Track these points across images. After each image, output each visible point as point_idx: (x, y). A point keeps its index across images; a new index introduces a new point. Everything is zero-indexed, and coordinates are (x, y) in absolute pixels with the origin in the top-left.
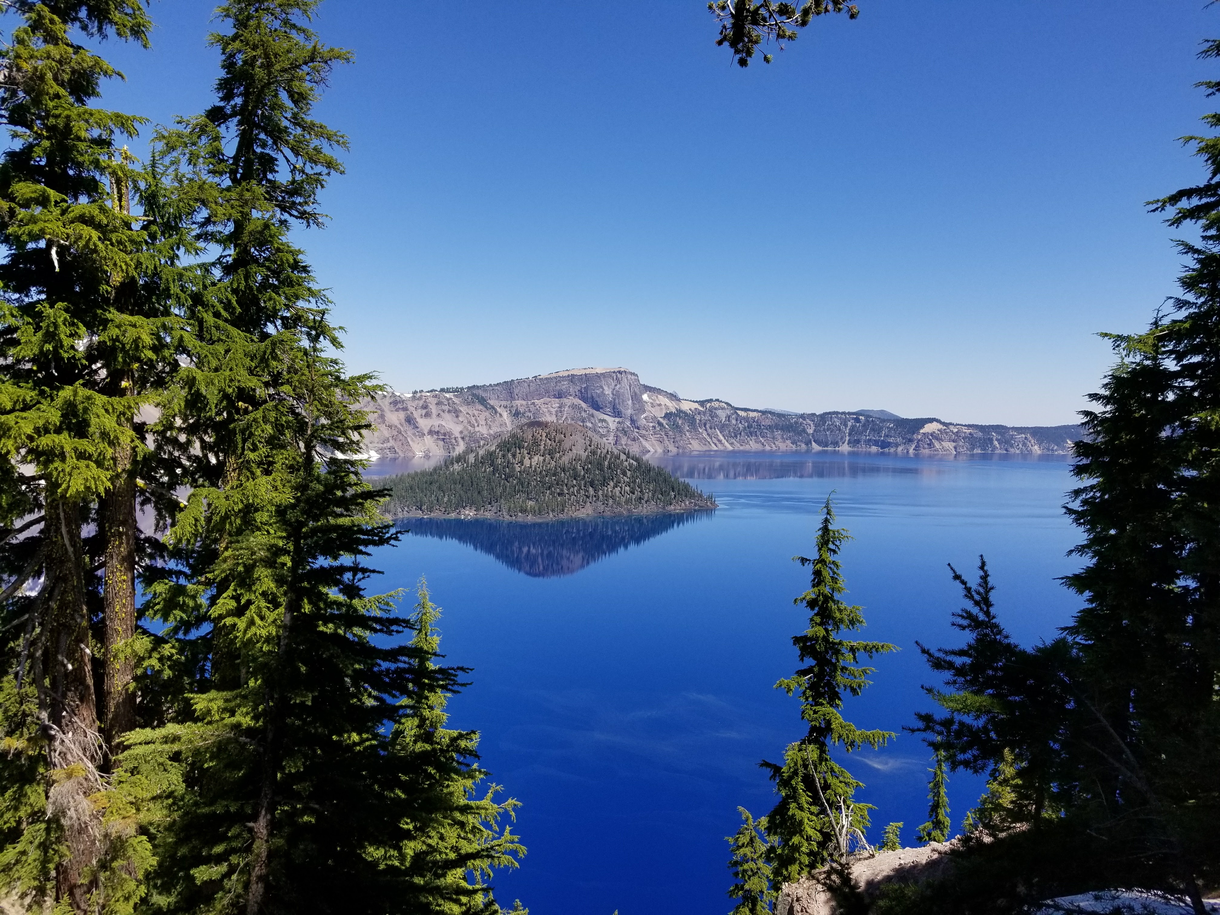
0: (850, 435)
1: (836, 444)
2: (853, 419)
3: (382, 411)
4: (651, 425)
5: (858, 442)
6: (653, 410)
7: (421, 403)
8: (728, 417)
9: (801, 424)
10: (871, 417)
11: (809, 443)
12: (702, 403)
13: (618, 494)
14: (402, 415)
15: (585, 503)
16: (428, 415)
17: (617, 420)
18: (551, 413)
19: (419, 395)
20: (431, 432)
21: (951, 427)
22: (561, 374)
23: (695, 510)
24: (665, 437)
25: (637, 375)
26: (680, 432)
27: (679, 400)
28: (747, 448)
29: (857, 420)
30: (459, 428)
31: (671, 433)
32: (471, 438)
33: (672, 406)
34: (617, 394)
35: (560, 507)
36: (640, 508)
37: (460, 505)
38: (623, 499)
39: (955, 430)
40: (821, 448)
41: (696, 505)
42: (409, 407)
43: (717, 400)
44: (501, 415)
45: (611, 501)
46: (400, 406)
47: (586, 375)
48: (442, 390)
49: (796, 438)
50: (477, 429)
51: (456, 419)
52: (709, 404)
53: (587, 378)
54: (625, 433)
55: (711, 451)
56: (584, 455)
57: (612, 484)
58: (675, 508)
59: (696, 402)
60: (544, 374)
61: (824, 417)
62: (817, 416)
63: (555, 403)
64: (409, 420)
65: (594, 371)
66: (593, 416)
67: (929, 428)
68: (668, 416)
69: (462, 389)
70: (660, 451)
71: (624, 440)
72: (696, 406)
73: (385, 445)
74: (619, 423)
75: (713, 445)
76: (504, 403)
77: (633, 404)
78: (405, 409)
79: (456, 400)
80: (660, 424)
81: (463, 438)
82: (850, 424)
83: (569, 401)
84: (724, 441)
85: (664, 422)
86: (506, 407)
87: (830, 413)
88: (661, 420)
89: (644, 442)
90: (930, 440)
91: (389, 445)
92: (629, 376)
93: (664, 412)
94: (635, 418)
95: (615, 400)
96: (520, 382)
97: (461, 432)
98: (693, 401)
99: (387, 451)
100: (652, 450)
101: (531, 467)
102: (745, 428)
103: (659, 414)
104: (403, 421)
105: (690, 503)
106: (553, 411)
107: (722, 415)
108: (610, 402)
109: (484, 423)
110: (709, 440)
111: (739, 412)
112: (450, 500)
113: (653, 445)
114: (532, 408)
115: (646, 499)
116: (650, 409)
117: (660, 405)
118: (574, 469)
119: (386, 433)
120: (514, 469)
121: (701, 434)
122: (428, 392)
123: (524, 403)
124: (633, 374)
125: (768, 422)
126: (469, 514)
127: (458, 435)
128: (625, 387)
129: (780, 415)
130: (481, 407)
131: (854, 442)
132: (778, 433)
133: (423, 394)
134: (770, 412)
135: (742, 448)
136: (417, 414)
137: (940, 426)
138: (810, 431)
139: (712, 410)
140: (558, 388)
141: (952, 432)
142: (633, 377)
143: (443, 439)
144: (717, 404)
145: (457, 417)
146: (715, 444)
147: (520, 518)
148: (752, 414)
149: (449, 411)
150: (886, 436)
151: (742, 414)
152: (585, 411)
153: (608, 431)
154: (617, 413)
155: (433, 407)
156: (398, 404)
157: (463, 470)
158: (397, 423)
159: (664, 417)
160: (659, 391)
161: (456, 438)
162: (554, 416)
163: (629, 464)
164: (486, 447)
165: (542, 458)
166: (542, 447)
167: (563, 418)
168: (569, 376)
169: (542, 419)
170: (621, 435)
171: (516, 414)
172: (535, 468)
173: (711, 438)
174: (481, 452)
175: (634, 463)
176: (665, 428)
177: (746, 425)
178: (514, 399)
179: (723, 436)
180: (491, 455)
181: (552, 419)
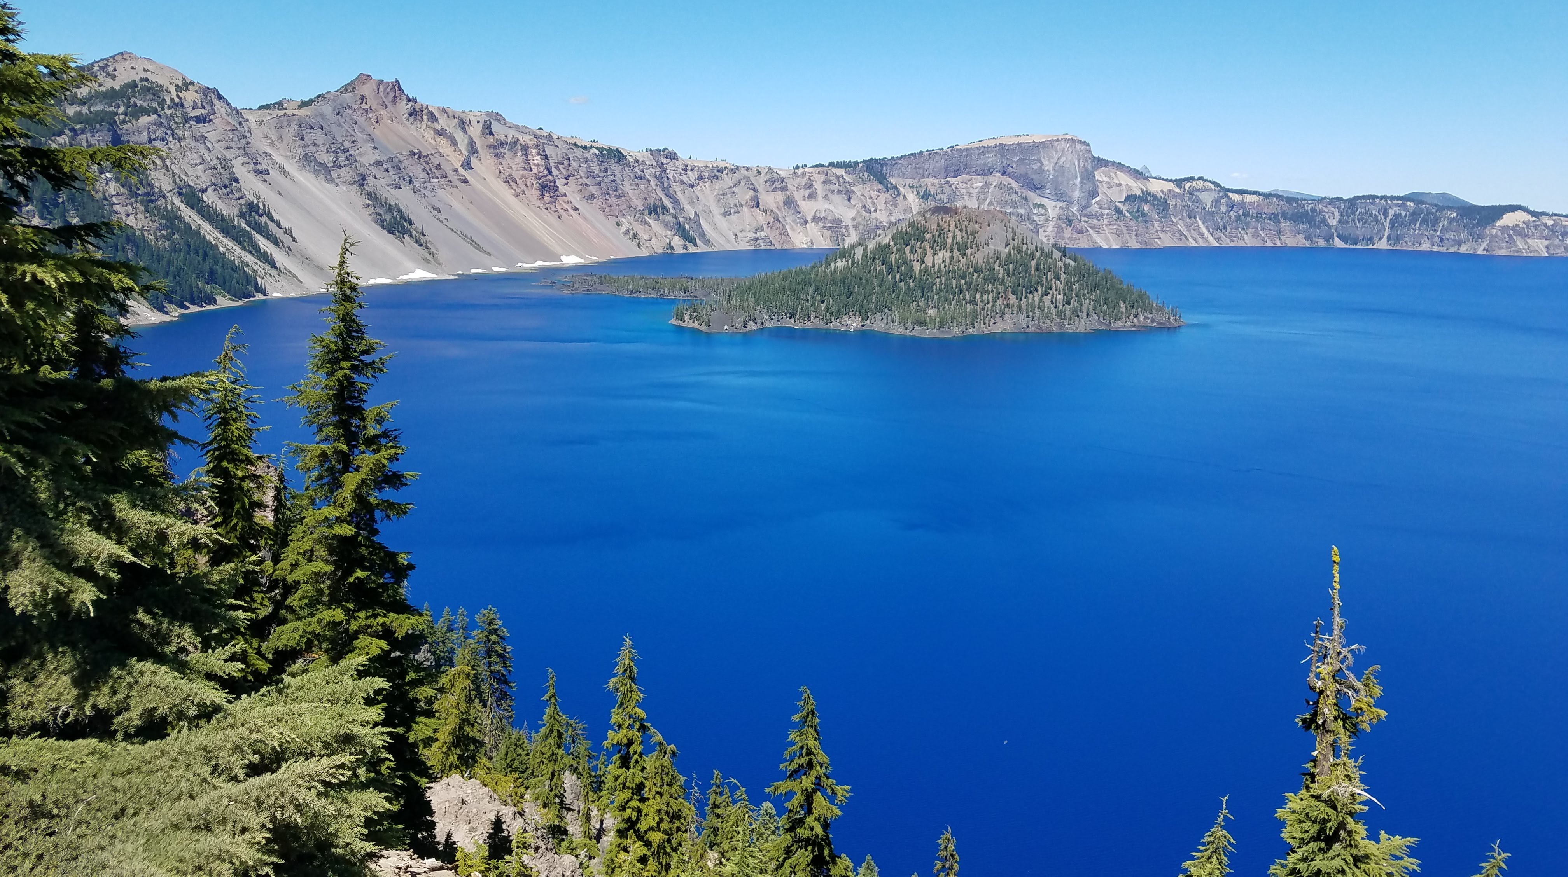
0: (1390, 228)
1: (1369, 240)
2: (1397, 205)
3: (754, 189)
4: (1106, 211)
5: (1403, 237)
6: (1109, 192)
7: (804, 181)
8: (1216, 202)
9: (1320, 211)
10: (1424, 203)
11: (1328, 238)
12: (1179, 183)
14: (780, 196)
16: (812, 196)
17: (1060, 204)
18: (970, 195)
20: (816, 219)
21: (1545, 219)
22: (985, 144)
24: (1124, 229)
25: (1088, 145)
26: (1146, 221)
27: (1146, 179)
28: (1241, 243)
29: (1404, 207)
30: (852, 213)
31: (1132, 223)
32: (867, 228)
33: (1137, 187)
34: (1060, 171)
36: (1077, 323)
37: (841, 313)
39: (1550, 222)
40: (1346, 246)
42: (789, 187)
43: (1202, 178)
44: (905, 197)
46: (778, 185)
47: (1019, 143)
48: (831, 164)
49: (1311, 230)
50: (874, 215)
51: (847, 202)
52: (1188, 185)
53: (1021, 148)
54: (1070, 222)
55: (1187, 248)
56: (1004, 252)
57: (1040, 290)
59: (1172, 181)
60: (963, 144)
61: (1353, 202)
62: (1345, 201)
63: (978, 183)
64: (790, 202)
65: (1031, 138)
66: (1026, 199)
67: (1510, 219)
68: (1130, 199)
69: (857, 163)
70: (1118, 246)
72: (1171, 186)
73: (758, 234)
74: (1062, 208)
75: (1191, 240)
76: (909, 182)
77: (1082, 183)
78: (784, 189)
79: (848, 178)
80: (1118, 211)
81: (855, 227)
82: (1392, 212)
83: (996, 179)
84: (1207, 234)
85: (1124, 209)
86: (912, 187)
87: (1363, 197)
88: (1119, 205)
89: (1096, 235)
90: (1511, 236)
91: (763, 234)
92: (1078, 146)
93: (1125, 195)
94: (1084, 202)
95: (1057, 177)
96: (931, 154)
97: (853, 219)
99: (761, 242)
100: (1106, 246)
102: (1238, 217)
103: (1117, 197)
104: (781, 204)
106: (975, 192)
107: (1207, 199)
108: (1051, 182)
109: (883, 207)
110: (1186, 233)
111: (1232, 195)
112: (828, 306)
113: (1107, 240)
114: (946, 189)
116: (1105, 190)
117: (1119, 185)
118: (991, 269)
119: (761, 218)
120: (911, 268)
121: (1176, 225)
122: (813, 167)
123: (936, 181)
124: (1084, 143)
125: (1272, 209)
126: (852, 324)
127: (849, 222)
128: (1072, 161)
129: (1290, 200)
130: (880, 187)
131: (1396, 239)
132: (1286, 225)
133: (806, 170)
134: (1276, 196)
135: (1232, 244)
136: (798, 196)
137: (1527, 217)
138: (1333, 222)
139: (1192, 192)
140: (981, 161)
141: (1545, 225)
142: (1083, 147)
143: (831, 228)
144: (1199, 184)
145: (849, 199)
146: (1195, 239)
147: (917, 332)
148: (1249, 198)
149: (839, 192)
151: (1235, 197)
153: (1047, 220)
154: (1060, 196)
155: (819, 187)
156: (776, 182)
157: (847, 268)
158: (773, 206)
159: (1124, 203)
160: (1120, 166)
161: (847, 227)
162: (975, 199)
163: (1065, 265)
164: (877, 239)
165: (948, 255)
166: (949, 240)
167: (988, 201)
168: (996, 146)
169: (959, 204)
170: (1064, 225)
171: (926, 196)
172: (939, 267)
173: (1189, 230)
174: (871, 245)
175: (1072, 263)
176: (1125, 216)
177: (1241, 212)
178: (923, 177)
179: (1207, 228)
180: (884, 249)
181: (973, 204)
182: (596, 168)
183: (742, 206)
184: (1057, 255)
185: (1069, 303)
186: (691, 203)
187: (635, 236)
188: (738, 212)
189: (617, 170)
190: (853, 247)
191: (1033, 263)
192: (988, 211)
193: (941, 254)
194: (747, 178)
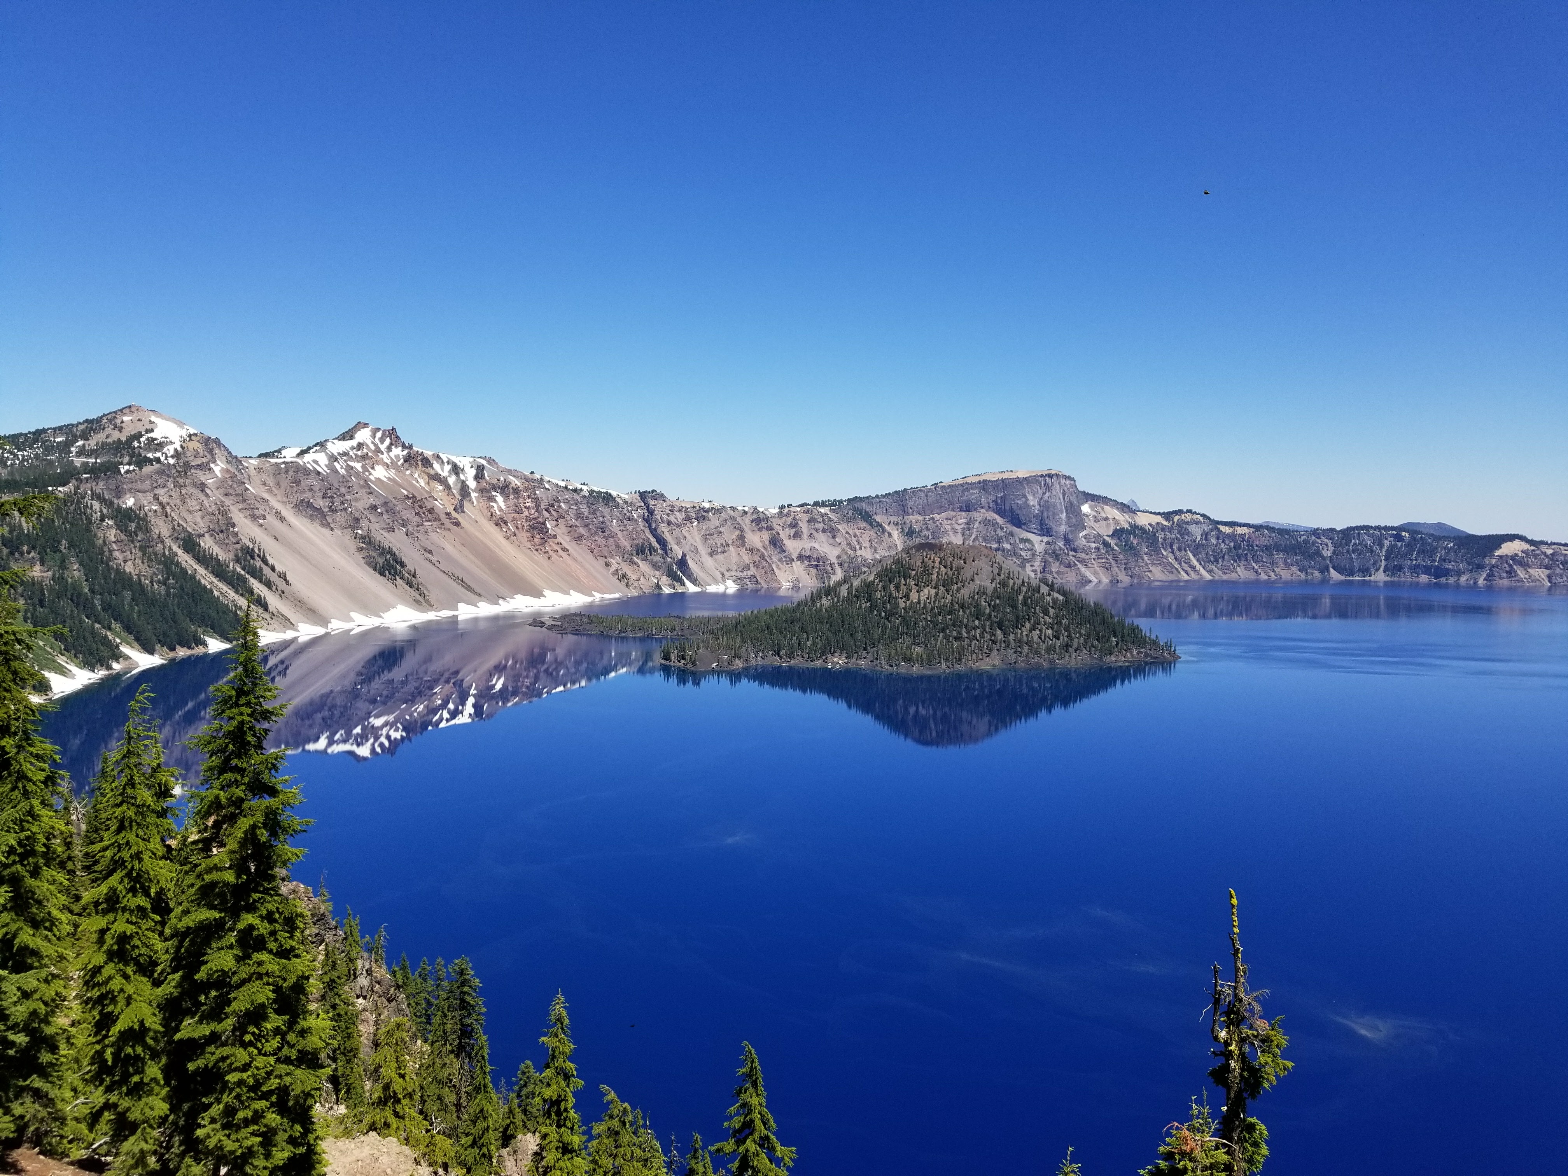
0: (1387, 559)
1: (1366, 571)
2: (1392, 536)
3: (741, 530)
4: (1093, 545)
5: (1400, 568)
6: (1096, 526)
7: (789, 520)
8: (1206, 535)
9: (1314, 543)
10: (1420, 533)
11: (1324, 570)
12: (1167, 516)
13: (1036, 638)
14: (766, 536)
15: (991, 650)
16: (797, 536)
17: (1046, 539)
18: (955, 531)
19: (786, 510)
20: (801, 557)
21: (1544, 548)
22: (969, 480)
23: (1146, 663)
24: (1113, 562)
25: (1073, 479)
26: (1135, 555)
27: (1134, 512)
28: (1233, 576)
29: (1398, 537)
30: (836, 552)
31: (1121, 557)
32: (852, 566)
33: (1124, 520)
34: (1045, 506)
35: (956, 655)
36: (1067, 658)
37: (826, 651)
38: (1044, 646)
39: (1550, 552)
40: (1343, 578)
41: (1147, 655)
42: (775, 526)
43: (1189, 511)
44: (890, 535)
45: (1026, 648)
46: (763, 524)
47: (1003, 480)
48: (816, 504)
49: (1306, 563)
50: (859, 553)
51: (831, 540)
52: (1176, 518)
53: (1004, 485)
54: (1057, 557)
55: (1179, 581)
56: (990, 587)
57: (1028, 625)
58: (1114, 660)
59: (1159, 514)
60: (947, 480)
61: (1348, 533)
62: (1338, 532)
63: (962, 518)
64: (775, 542)
65: (1013, 476)
66: (1012, 534)
67: (1508, 549)
68: (1118, 533)
69: (841, 502)
70: (1106, 580)
71: (1055, 567)
72: (1159, 519)
73: (745, 573)
74: (1048, 543)
75: (1182, 573)
76: (893, 519)
77: (1068, 517)
78: (770, 528)
79: (832, 516)
80: (1106, 544)
81: (840, 565)
82: (1387, 543)
83: (980, 515)
84: (1198, 567)
85: (1112, 542)
86: (896, 524)
87: (1356, 528)
88: (1107, 539)
89: (1083, 569)
90: (1511, 566)
91: (749, 573)
92: (1063, 481)
93: (1112, 528)
94: (1070, 537)
95: (1042, 512)
96: (915, 491)
97: (838, 557)
98: (1155, 513)
99: (747, 581)
100: (1095, 580)
101: (919, 602)
102: (1230, 550)
103: (1105, 531)
104: (767, 543)
105: (1139, 653)
106: (959, 528)
107: (1196, 531)
108: (1036, 516)
109: (867, 545)
110: (1177, 566)
111: (1222, 528)
112: (813, 644)
113: (1095, 574)
114: (931, 525)
115: (1075, 645)
116: (1092, 524)
117: (1106, 519)
118: (977, 605)
119: (747, 559)
120: (897, 605)
121: (1166, 557)
122: (798, 506)
123: (920, 518)
124: (1069, 478)
125: (1264, 541)
126: (838, 662)
127: (834, 560)
128: (1056, 496)
129: (1283, 532)
130: (864, 525)
131: (1393, 569)
132: (1279, 557)
133: (792, 509)
134: (1268, 528)
135: (1225, 577)
136: (783, 535)
137: (1526, 546)
138: (1327, 553)
139: (1181, 525)
140: (965, 498)
141: (1545, 554)
142: (1068, 482)
143: (816, 566)
144: (1188, 517)
145: (834, 537)
146: (1186, 572)
147: (903, 668)
148: (1240, 530)
149: (824, 531)
150: (1443, 560)
151: (1226, 529)
152: (1002, 528)
153: (1033, 555)
154: (1045, 530)
155: (804, 527)
156: (760, 520)
157: (833, 605)
158: (759, 545)
159: (1112, 536)
160: (1105, 500)
161: (831, 565)
162: (960, 535)
163: (1053, 599)
164: (863, 576)
165: (933, 591)
166: (934, 577)
167: (972, 538)
168: (980, 482)
169: (944, 540)
170: (1050, 560)
171: (910, 533)
172: (925, 604)
173: (1180, 564)
174: (856, 583)
175: (1061, 598)
176: (1113, 549)
177: (1232, 544)
178: (908, 514)
179: (1198, 560)
180: (868, 587)
181: (957, 540)
182: (585, 510)
183: (728, 545)
184: (1044, 589)
185: (1058, 638)
186: (678, 543)
187: (624, 576)
188: (724, 552)
189: (606, 511)
190: (839, 584)
191: (1021, 598)
192: (973, 547)
193: (926, 591)
194: (733, 519)
